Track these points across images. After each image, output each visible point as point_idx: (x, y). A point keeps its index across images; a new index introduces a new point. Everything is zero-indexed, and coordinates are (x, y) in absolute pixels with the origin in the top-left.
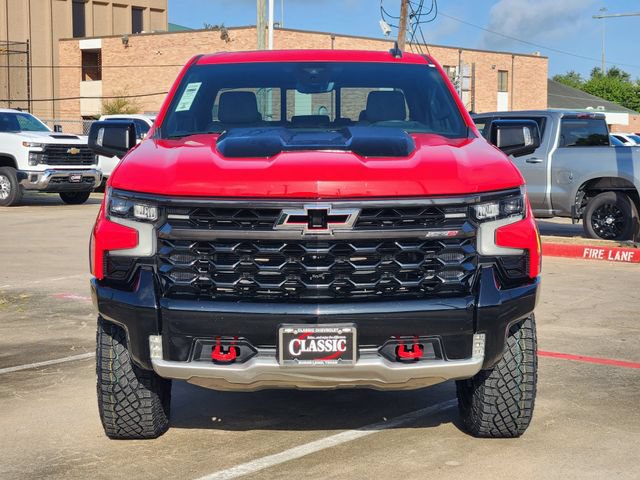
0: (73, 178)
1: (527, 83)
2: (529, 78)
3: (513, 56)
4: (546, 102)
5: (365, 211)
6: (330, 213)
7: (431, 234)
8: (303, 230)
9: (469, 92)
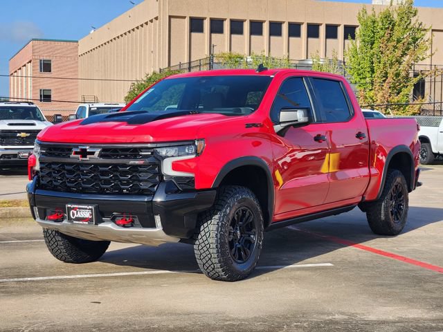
5: (104, 150)
6: (88, 150)
7: (132, 162)
8: (80, 159)
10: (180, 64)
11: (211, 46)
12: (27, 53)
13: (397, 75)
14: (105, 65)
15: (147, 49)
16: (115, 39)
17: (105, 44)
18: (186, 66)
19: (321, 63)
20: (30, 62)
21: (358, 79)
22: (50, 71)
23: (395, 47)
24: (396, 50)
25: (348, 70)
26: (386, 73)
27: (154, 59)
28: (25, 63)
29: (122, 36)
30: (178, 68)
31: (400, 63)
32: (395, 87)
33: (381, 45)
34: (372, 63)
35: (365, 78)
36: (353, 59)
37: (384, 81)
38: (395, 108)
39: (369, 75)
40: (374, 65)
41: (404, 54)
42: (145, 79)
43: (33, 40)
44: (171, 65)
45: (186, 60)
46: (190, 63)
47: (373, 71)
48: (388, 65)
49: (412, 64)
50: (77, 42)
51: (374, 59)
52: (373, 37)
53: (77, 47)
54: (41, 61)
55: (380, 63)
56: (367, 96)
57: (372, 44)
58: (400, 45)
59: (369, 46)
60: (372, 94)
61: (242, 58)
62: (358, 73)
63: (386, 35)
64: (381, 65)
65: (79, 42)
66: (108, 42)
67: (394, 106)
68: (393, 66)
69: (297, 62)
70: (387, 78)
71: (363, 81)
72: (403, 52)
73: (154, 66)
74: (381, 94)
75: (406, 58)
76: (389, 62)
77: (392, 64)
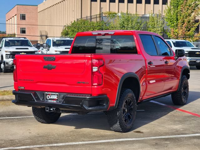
0: (197, 61)
10: (87, 17)
11: (100, 8)
12: (14, 11)
13: (189, 22)
14: (50, 17)
15: (71, 10)
16: (55, 4)
17: (51, 7)
18: (89, 18)
19: (153, 16)
20: (16, 15)
21: (170, 24)
22: (25, 19)
23: (188, 9)
24: (188, 10)
25: (166, 19)
26: (184, 21)
27: (74, 14)
28: (13, 15)
29: (59, 3)
30: (86, 18)
31: (190, 16)
32: (188, 27)
33: (182, 8)
34: (177, 16)
35: (174, 23)
36: (168, 14)
37: (183, 25)
38: (188, 37)
39: (175, 22)
40: (178, 17)
41: (192, 12)
42: (71, 24)
43: (17, 5)
44: (82, 17)
45: (89, 15)
46: (91, 16)
47: (177, 20)
48: (185, 17)
49: (196, 17)
50: (37, 6)
51: (178, 14)
52: (178, 4)
53: (37, 9)
54: (21, 14)
55: (181, 16)
56: (175, 31)
57: (177, 7)
58: (191, 7)
59: (176, 8)
60: (177, 30)
61: (116, 14)
62: (170, 21)
63: (184, 3)
64: (182, 17)
65: (38, 6)
66: (52, 6)
67: (187, 37)
68: (187, 18)
69: (141, 16)
70: (184, 23)
71: (173, 25)
72: (192, 11)
73: (74, 18)
74: (181, 31)
75: (193, 14)
76: (185, 16)
77: (186, 17)
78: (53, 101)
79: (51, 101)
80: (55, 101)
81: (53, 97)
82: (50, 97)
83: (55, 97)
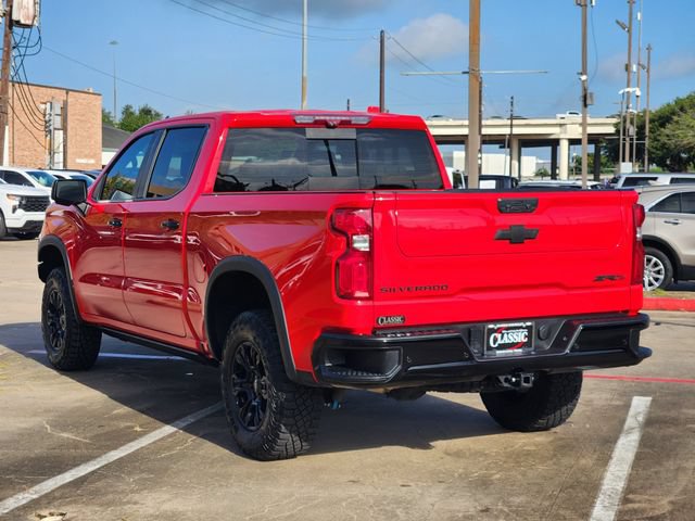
1: (82, 121)
2: (83, 115)
3: (68, 91)
4: (101, 141)
9: (61, 132)
78: (511, 351)
79: (503, 352)
80: (519, 351)
81: (510, 339)
82: (502, 338)
83: (520, 336)
